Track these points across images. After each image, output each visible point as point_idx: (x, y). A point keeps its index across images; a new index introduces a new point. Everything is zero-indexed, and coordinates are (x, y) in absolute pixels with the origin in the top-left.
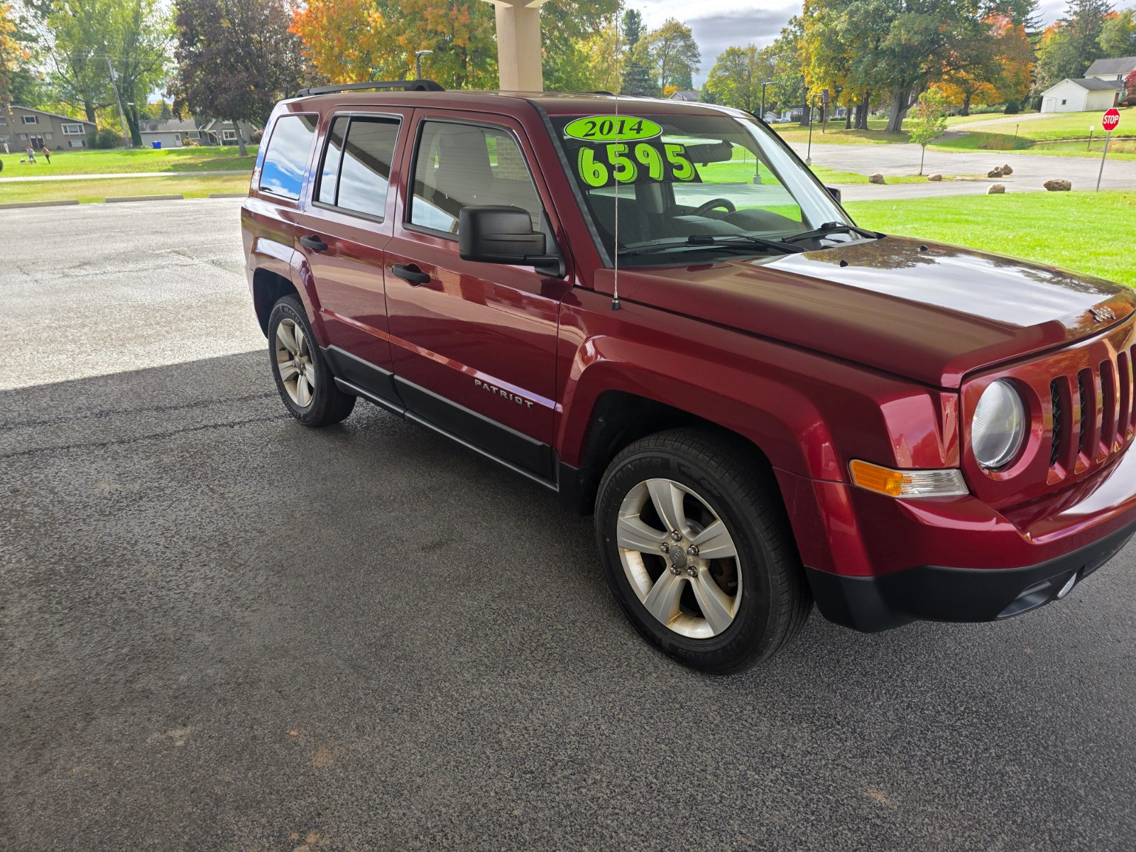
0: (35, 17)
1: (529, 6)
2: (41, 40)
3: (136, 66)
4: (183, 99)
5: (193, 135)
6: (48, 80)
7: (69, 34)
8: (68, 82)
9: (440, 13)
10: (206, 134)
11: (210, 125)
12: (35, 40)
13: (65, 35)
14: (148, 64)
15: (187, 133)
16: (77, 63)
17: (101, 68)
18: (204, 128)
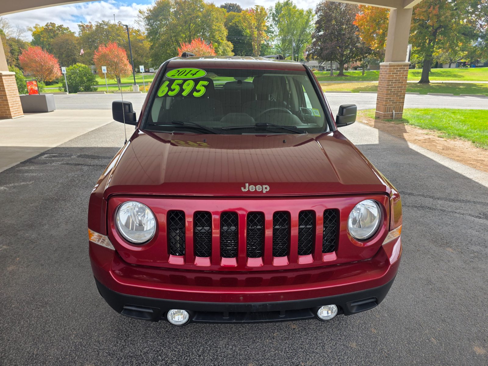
0: (275, 24)
1: (406, 8)
2: (275, 33)
3: (303, 40)
4: (310, 53)
5: (317, 67)
6: (274, 47)
7: (283, 30)
8: (280, 47)
9: (423, 10)
10: (321, 66)
11: (324, 63)
12: (273, 33)
13: (282, 30)
14: (307, 40)
15: (314, 66)
16: (284, 41)
17: (290, 42)
18: (321, 64)
